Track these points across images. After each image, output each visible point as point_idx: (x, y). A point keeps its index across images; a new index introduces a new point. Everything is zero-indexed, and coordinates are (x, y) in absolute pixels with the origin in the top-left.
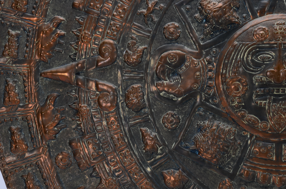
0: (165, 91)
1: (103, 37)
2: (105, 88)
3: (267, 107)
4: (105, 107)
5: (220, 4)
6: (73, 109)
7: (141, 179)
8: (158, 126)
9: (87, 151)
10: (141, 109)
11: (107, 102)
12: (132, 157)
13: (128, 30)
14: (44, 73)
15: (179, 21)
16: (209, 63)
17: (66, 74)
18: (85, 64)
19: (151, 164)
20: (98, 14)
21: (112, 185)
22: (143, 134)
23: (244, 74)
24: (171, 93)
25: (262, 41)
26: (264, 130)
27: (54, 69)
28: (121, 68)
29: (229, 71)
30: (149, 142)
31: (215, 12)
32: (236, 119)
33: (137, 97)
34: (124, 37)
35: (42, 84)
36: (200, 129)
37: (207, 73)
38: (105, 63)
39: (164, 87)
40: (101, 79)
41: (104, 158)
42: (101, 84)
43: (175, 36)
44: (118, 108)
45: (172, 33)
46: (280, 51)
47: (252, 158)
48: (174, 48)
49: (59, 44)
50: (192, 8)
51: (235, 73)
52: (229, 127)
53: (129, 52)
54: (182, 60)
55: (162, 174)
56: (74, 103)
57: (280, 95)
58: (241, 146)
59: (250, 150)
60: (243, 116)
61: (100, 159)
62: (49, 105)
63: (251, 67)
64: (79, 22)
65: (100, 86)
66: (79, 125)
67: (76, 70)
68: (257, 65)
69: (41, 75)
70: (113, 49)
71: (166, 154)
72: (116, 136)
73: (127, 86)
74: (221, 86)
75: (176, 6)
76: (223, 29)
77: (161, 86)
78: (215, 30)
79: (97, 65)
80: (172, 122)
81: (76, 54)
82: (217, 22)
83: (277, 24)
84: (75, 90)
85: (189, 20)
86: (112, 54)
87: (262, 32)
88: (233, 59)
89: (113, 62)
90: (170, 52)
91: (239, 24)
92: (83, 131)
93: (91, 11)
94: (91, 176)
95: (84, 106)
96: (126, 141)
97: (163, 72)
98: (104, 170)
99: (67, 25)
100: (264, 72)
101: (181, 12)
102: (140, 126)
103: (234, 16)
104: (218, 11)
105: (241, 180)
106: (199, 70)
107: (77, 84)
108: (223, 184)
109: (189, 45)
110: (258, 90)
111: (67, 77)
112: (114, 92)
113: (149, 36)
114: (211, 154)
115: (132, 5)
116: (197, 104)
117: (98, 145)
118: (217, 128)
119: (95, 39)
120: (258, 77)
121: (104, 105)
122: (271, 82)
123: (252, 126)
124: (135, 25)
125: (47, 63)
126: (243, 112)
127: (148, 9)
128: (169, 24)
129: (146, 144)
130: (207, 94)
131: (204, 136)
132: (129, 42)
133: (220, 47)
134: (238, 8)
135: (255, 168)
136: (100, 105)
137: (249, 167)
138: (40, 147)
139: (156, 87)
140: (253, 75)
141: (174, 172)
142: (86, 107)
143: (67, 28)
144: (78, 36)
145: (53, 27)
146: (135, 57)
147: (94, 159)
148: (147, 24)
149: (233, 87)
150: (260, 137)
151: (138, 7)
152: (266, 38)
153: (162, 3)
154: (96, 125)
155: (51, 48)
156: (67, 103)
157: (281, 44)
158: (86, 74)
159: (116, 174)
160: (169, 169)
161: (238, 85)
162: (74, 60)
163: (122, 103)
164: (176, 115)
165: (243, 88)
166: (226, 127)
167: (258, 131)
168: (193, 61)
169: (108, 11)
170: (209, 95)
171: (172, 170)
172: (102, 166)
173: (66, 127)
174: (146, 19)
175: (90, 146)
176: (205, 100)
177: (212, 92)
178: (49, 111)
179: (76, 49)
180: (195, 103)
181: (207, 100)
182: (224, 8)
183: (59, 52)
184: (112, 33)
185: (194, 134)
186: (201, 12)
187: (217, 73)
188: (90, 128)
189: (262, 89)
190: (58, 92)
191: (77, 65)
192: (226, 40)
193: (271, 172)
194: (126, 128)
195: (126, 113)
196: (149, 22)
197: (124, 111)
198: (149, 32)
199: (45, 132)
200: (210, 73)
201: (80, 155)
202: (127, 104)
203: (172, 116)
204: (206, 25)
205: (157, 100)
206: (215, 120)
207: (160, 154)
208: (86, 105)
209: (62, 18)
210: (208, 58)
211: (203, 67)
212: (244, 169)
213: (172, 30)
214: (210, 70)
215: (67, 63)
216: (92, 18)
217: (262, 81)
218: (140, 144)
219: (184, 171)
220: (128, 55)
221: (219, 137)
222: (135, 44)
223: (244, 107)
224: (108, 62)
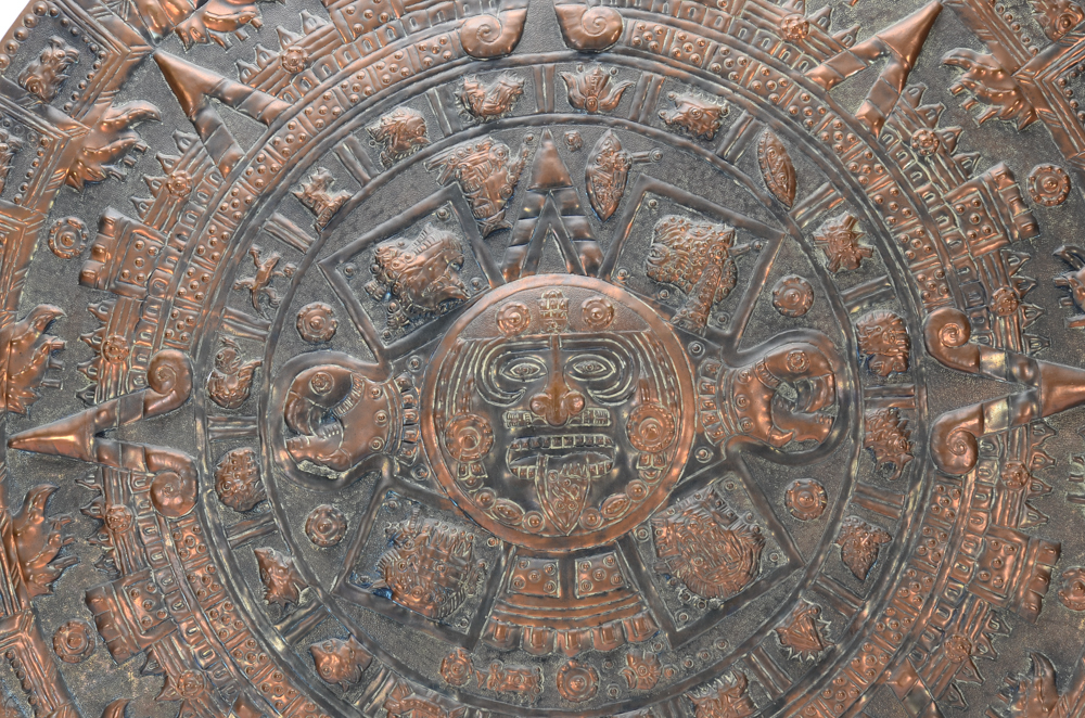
0: (310, 460)
1: (156, 346)
2: (167, 463)
3: (537, 479)
4: (169, 506)
5: (421, 258)
6: (93, 517)
7: (260, 668)
8: (296, 540)
9: (129, 616)
10: (256, 505)
11: (173, 495)
12: (239, 617)
13: (214, 325)
14: (17, 439)
15: (332, 299)
16: (406, 389)
17: (71, 438)
18: (117, 409)
19: (285, 632)
20: (141, 294)
21: (193, 688)
22: (261, 562)
23: (484, 407)
24: (323, 464)
25: (516, 334)
26: (534, 531)
27: (41, 429)
28: (202, 414)
29: (451, 404)
30: (275, 578)
31: (410, 274)
32: (470, 512)
33: (243, 478)
34: (206, 343)
35: (12, 466)
36: (393, 540)
37: (402, 412)
38: (164, 405)
39: (307, 449)
40: (156, 443)
41: (171, 626)
42: (156, 454)
43: (323, 334)
44: (201, 508)
45: (317, 327)
46: (555, 352)
47: (510, 596)
48: (323, 360)
49: (50, 369)
50: (358, 270)
51: (463, 407)
52: (459, 530)
53: (220, 374)
54: (344, 386)
55: (311, 652)
56: (94, 504)
57: (563, 452)
58: (485, 572)
59: (506, 578)
60: (487, 504)
61: (162, 629)
62: (33, 514)
63: (496, 392)
64: (97, 315)
65: (154, 460)
66: (107, 555)
67: (96, 426)
68: (510, 387)
69: (10, 445)
70: (182, 370)
71: (319, 604)
72: (199, 573)
73: (220, 455)
74: (435, 439)
75: (323, 266)
76: (432, 313)
77: (298, 449)
78: (413, 314)
79: (145, 411)
80: (327, 528)
81: (93, 389)
82: (417, 296)
83: (546, 297)
84: (96, 473)
85: (355, 295)
86: (179, 383)
87: (514, 315)
88: (456, 376)
89: (182, 401)
90: (316, 368)
91: (464, 300)
92: (119, 567)
93: (125, 289)
94: (142, 672)
95: (118, 510)
96: (223, 581)
97: (302, 416)
98: (171, 653)
99: (68, 324)
100: (525, 402)
101: (335, 279)
102: (255, 545)
103: (453, 283)
104: (417, 272)
105: (490, 650)
106: (384, 406)
107: (100, 459)
108: (451, 662)
109: (356, 351)
110: (515, 442)
111: (73, 444)
112: (188, 469)
113: (264, 337)
114: (421, 595)
115: (222, 269)
116: (384, 484)
117: (157, 596)
118: (432, 534)
119: (138, 351)
120: (514, 413)
121: (166, 502)
122: (541, 422)
123: (508, 523)
124: (231, 313)
125: (24, 415)
126: (486, 494)
127: (259, 276)
128: (309, 306)
129: (270, 586)
130: (404, 458)
131: (402, 554)
132: (219, 352)
133: (426, 352)
134: (461, 266)
135: (518, 618)
136: (156, 502)
137: (506, 618)
138: (15, 615)
139: (288, 450)
140: (503, 410)
141: (337, 645)
142: (123, 510)
143: (71, 331)
144: (96, 347)
145: (36, 330)
146: (235, 386)
147: (148, 632)
148: (258, 310)
149: (460, 440)
150: (526, 549)
151: (233, 272)
152: (524, 328)
153: (290, 260)
154: (149, 551)
155: (33, 380)
156: (76, 505)
157: (556, 338)
158: (121, 434)
159: (202, 663)
160: (327, 638)
161: (473, 434)
162: (89, 403)
163: (208, 496)
164: (336, 512)
165: (482, 440)
166: (450, 530)
167: (520, 535)
168: (368, 386)
169: (165, 286)
170: (410, 461)
171: (334, 640)
172: (167, 646)
173: (76, 561)
174: (255, 299)
175: (138, 602)
176: (401, 473)
177: (414, 454)
178: (32, 529)
179: (93, 378)
180: (379, 481)
181: (405, 473)
182: (430, 265)
183: (52, 387)
184: (177, 335)
185: (378, 554)
186: (379, 277)
187: (425, 410)
188: (135, 560)
189: (525, 440)
190: (53, 480)
191: (98, 414)
192: (439, 336)
193: (553, 624)
194: (222, 552)
195: (221, 516)
196: (263, 306)
197: (214, 511)
198: (266, 327)
199: (27, 579)
200: (408, 412)
201: (112, 625)
202: (220, 497)
203: (329, 515)
204: (393, 304)
205: (291, 481)
206: (427, 516)
207: (305, 607)
208: (123, 506)
209: (55, 309)
210: (402, 377)
211: (392, 400)
212: (495, 622)
213: (316, 319)
214: (408, 406)
215: (73, 411)
216: (128, 303)
217: (522, 423)
218: (255, 586)
219: (360, 640)
220: (218, 382)
221: (436, 555)
222: (233, 356)
223: (488, 483)
224: (172, 402)
